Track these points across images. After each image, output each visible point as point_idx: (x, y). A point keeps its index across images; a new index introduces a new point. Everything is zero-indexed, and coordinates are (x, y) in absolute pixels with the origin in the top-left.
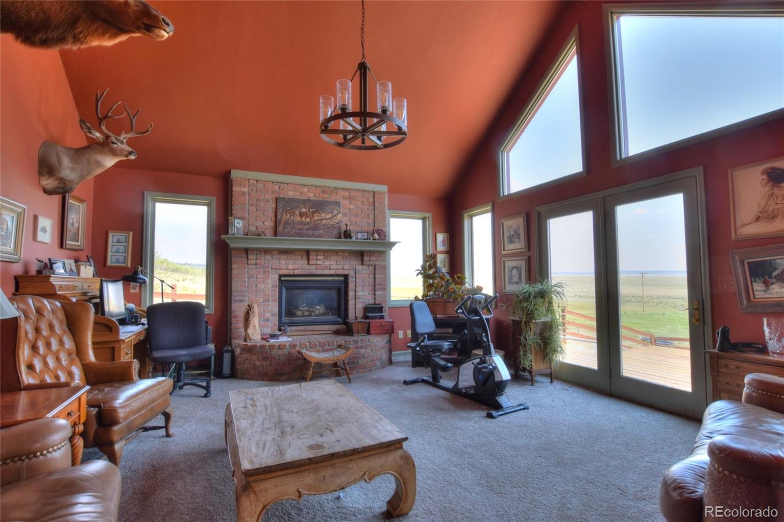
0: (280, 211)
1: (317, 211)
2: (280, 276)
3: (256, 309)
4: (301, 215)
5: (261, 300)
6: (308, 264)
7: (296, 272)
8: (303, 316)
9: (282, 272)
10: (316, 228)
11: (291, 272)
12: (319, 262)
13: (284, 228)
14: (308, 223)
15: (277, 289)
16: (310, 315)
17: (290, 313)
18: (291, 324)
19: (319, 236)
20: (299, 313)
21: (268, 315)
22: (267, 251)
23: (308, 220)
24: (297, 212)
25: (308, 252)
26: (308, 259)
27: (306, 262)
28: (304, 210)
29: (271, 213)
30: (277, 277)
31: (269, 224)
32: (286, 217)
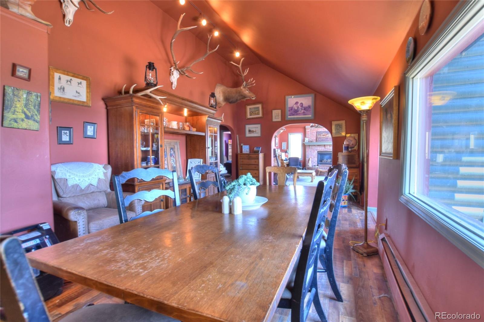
0: (317, 135)
1: (327, 134)
2: (318, 152)
3: (310, 159)
4: (323, 135)
5: (313, 157)
6: (325, 148)
7: (322, 150)
8: (324, 162)
9: (318, 151)
10: (327, 139)
11: (320, 151)
12: (328, 148)
13: (319, 139)
14: (325, 138)
15: (317, 155)
16: (326, 162)
17: (321, 161)
18: (321, 164)
19: (328, 141)
20: (323, 161)
21: (314, 161)
22: (314, 145)
23: (325, 137)
24: (322, 135)
25: (325, 145)
26: (325, 147)
27: (324, 148)
28: (324, 134)
29: (315, 135)
30: (317, 152)
31: (315, 138)
32: (319, 136)
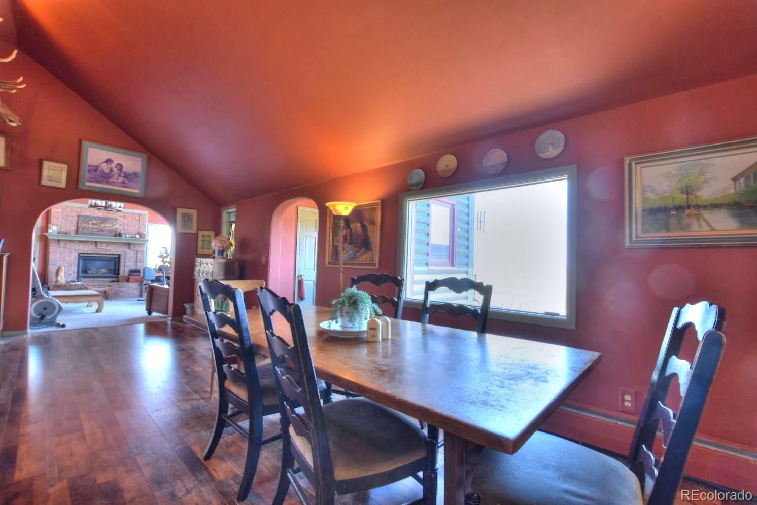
0: (80, 222)
1: (103, 223)
2: (79, 253)
3: (63, 268)
4: (93, 224)
5: (67, 265)
6: (96, 248)
7: (89, 252)
8: (93, 273)
9: (80, 252)
10: (102, 230)
11: (86, 252)
12: (103, 248)
13: (82, 230)
14: (97, 228)
15: (77, 260)
16: (97, 273)
17: (85, 271)
18: (84, 277)
19: (104, 235)
20: (90, 272)
21: (70, 272)
22: (71, 241)
23: (97, 227)
24: (91, 223)
25: (96, 242)
26: (96, 246)
27: (95, 247)
28: (95, 222)
29: (75, 222)
30: (77, 254)
31: (74, 228)
32: (84, 225)
